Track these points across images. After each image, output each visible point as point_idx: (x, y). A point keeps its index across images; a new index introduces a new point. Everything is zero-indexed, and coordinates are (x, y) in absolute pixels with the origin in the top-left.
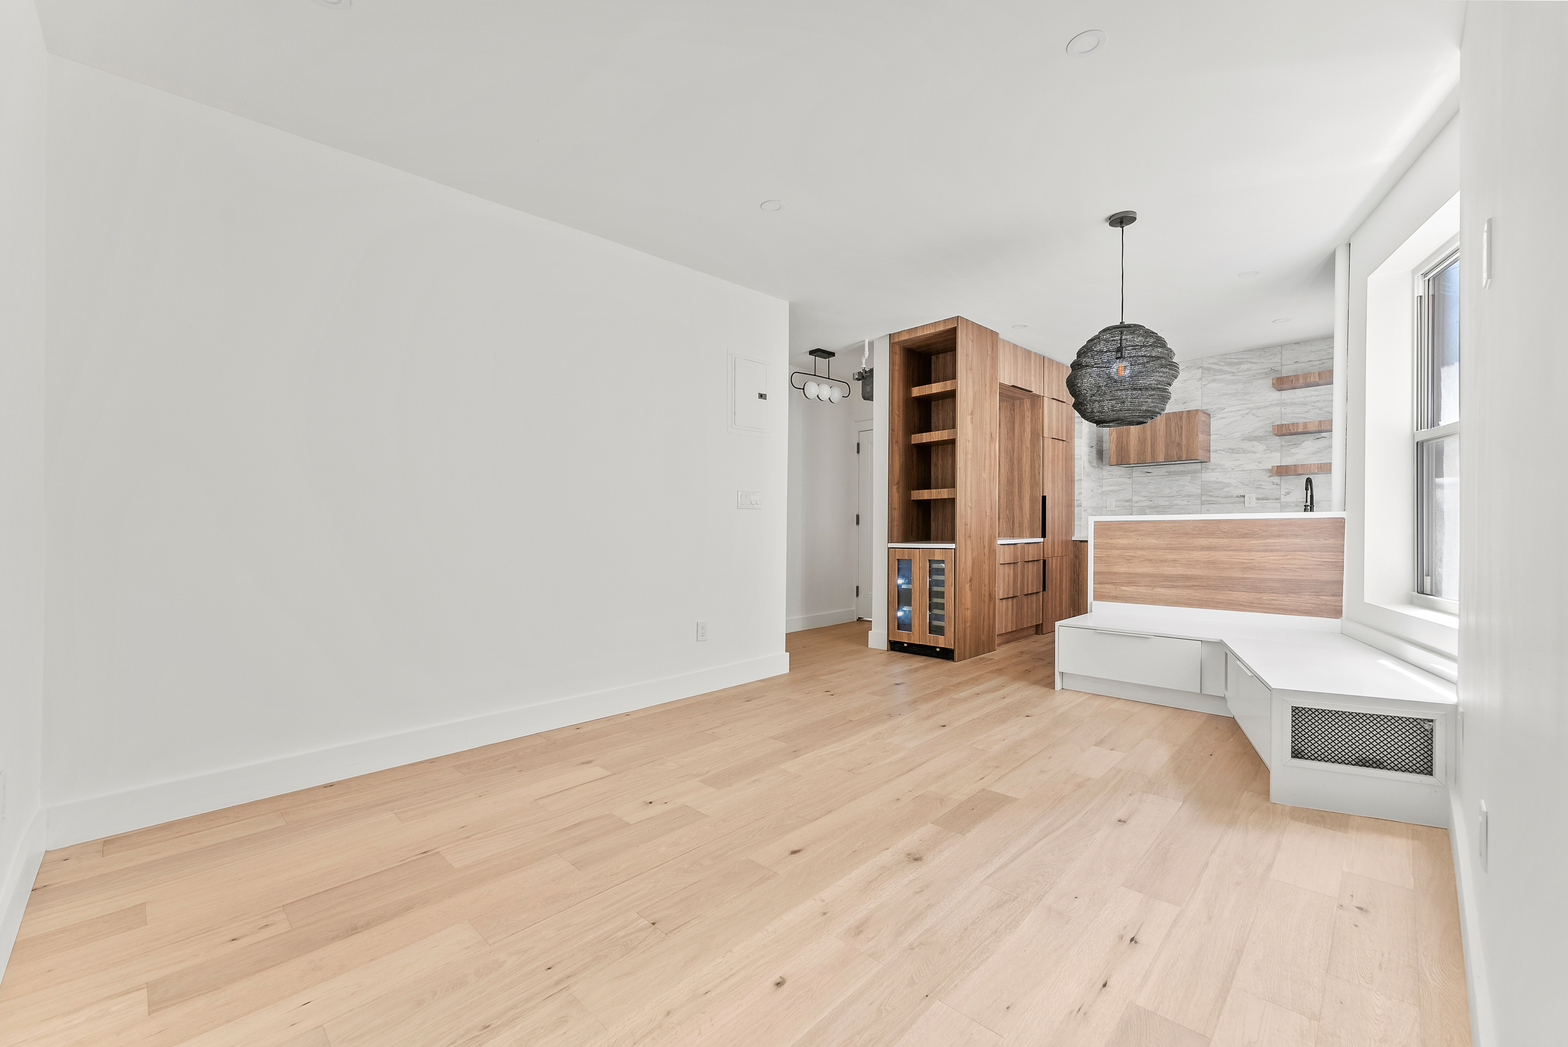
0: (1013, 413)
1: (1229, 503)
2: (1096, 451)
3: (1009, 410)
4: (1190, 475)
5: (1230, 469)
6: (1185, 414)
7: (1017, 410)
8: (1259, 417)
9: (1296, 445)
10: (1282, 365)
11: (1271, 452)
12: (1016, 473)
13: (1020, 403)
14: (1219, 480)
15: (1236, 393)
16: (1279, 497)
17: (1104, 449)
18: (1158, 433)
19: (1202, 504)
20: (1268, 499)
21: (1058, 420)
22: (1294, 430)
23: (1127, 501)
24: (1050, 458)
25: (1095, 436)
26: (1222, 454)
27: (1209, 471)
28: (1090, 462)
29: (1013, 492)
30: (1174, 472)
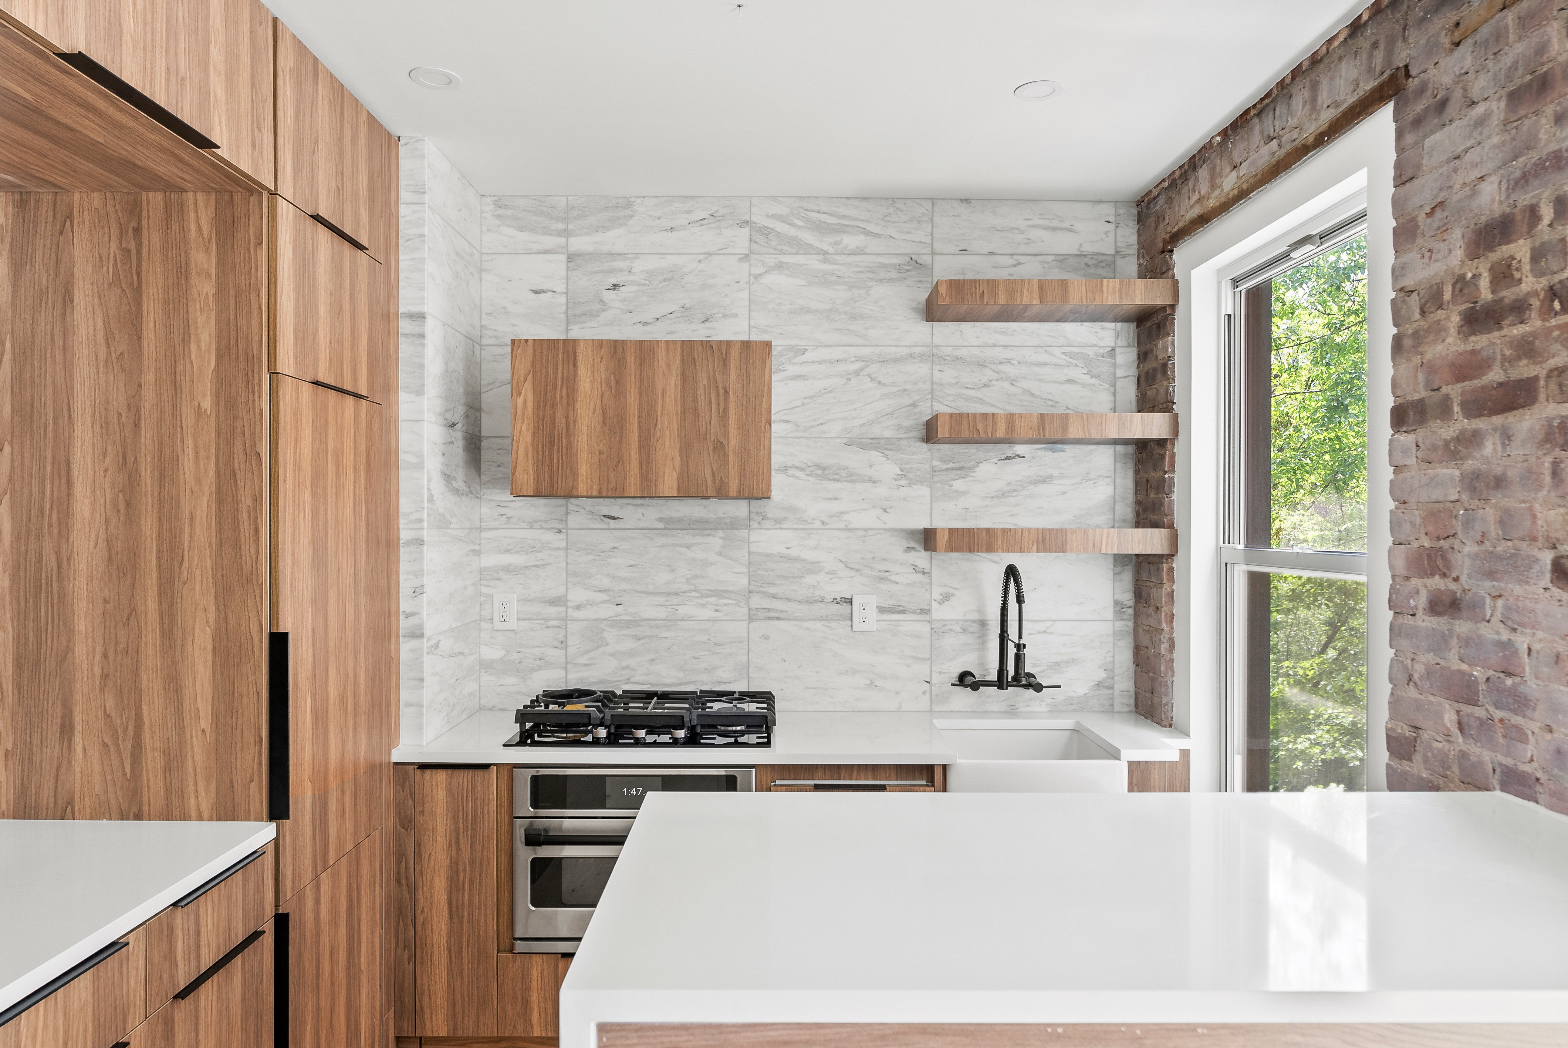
0: (132, 245)
1: (817, 619)
2: (465, 439)
3: (114, 231)
4: (721, 533)
5: (817, 524)
6: (735, 353)
7: (153, 237)
8: (884, 384)
9: (963, 470)
10: (933, 253)
11: (909, 485)
12: (149, 526)
13: (167, 206)
14: (793, 553)
15: (831, 310)
16: (928, 608)
17: (483, 434)
18: (660, 401)
19: (751, 619)
20: (903, 612)
21: (337, 310)
22: (986, 432)
23: (553, 602)
24: (307, 466)
25: (461, 390)
26: (798, 478)
27: (767, 524)
28: (448, 478)
29: (133, 611)
30: (680, 520)
